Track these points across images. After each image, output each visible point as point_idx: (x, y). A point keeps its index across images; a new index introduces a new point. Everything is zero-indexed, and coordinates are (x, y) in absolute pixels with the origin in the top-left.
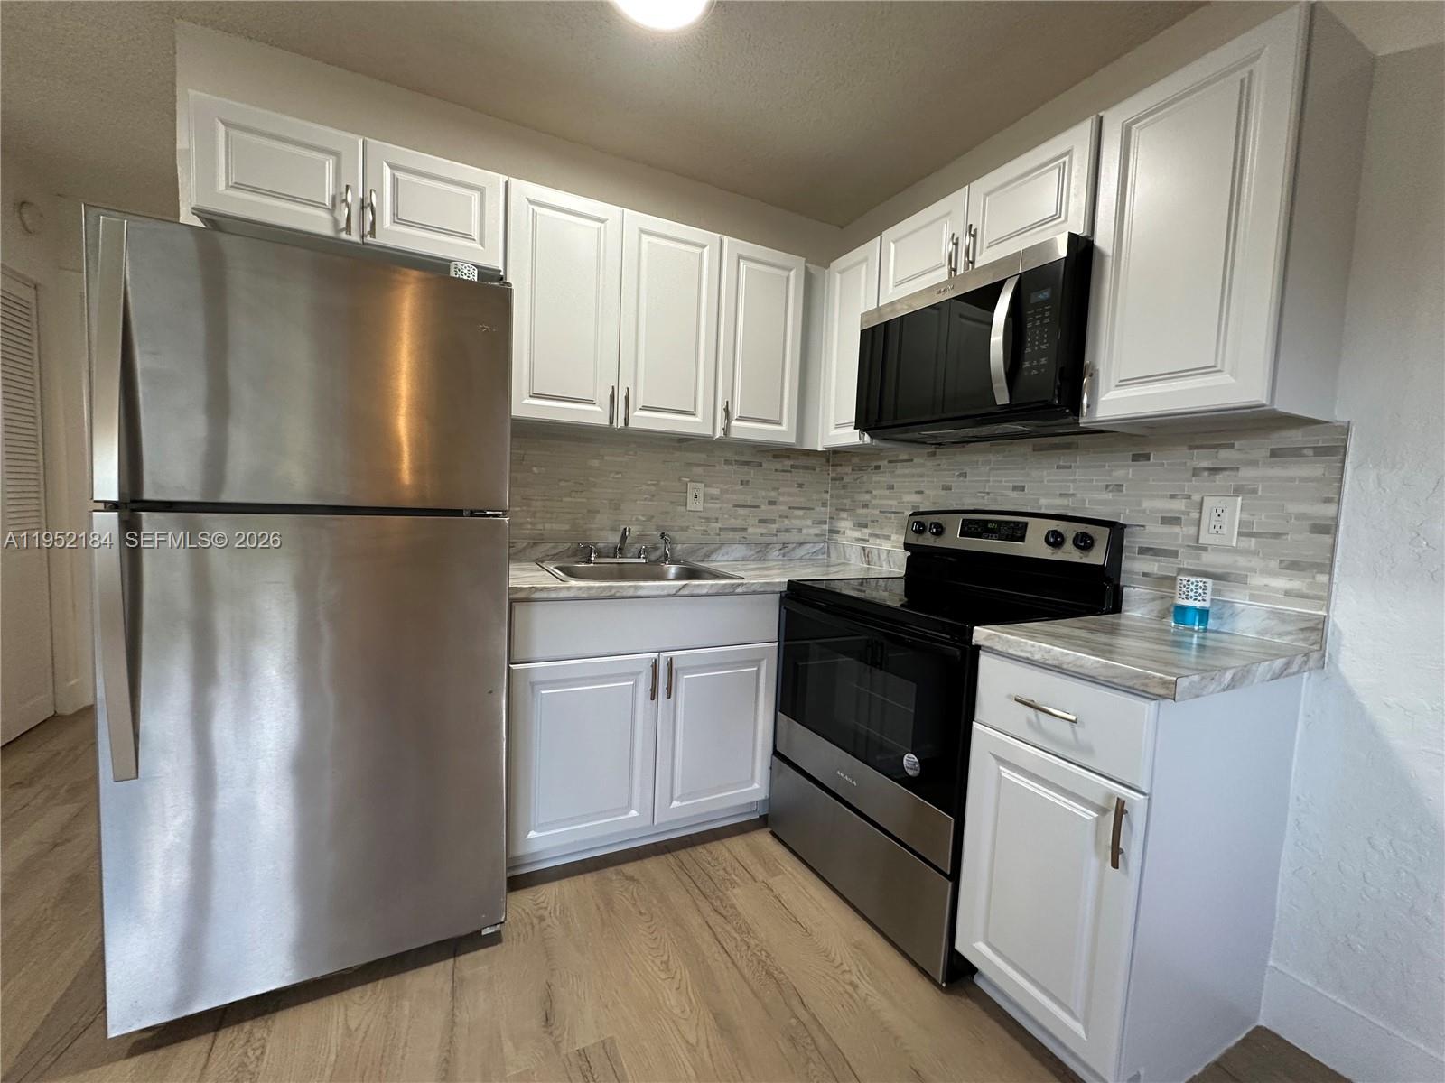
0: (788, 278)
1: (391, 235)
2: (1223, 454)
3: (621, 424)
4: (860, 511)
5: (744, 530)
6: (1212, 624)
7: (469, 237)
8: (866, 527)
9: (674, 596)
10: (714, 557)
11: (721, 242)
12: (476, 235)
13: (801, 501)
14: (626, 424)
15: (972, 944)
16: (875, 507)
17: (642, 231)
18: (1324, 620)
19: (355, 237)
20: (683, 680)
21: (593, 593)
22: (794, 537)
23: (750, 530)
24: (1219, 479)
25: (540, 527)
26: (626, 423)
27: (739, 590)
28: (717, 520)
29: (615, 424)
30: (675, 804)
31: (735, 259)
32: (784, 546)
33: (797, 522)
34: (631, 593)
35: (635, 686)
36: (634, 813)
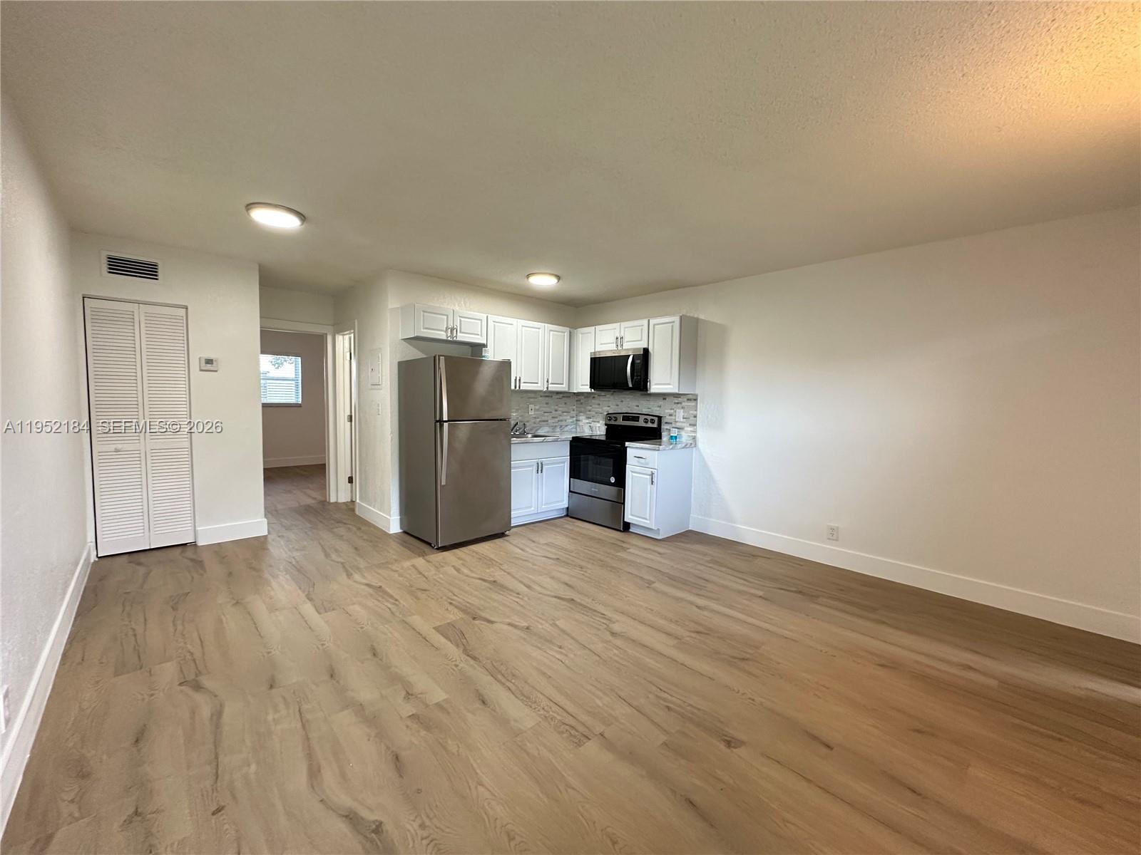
0: (564, 337)
1: (460, 336)
2: (680, 399)
4: (588, 413)
5: (547, 421)
6: (678, 440)
7: (478, 335)
8: (590, 418)
9: (543, 442)
10: (538, 431)
11: (544, 326)
12: (479, 333)
13: (565, 409)
14: (519, 388)
15: (629, 518)
16: (593, 411)
17: (523, 326)
18: (695, 436)
19: (452, 339)
20: (545, 468)
21: (523, 441)
22: (564, 423)
23: (549, 421)
24: (679, 405)
27: (560, 440)
28: (538, 418)
29: (517, 388)
30: (543, 507)
31: (549, 331)
32: (561, 426)
33: (565, 418)
34: (531, 441)
35: (533, 469)
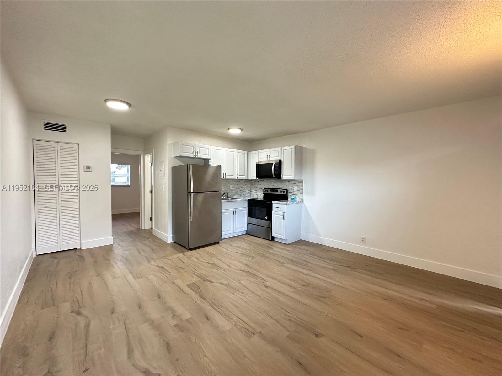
0: (245, 156)
1: (199, 156)
2: (295, 182)
4: (256, 188)
5: (238, 192)
6: (295, 200)
7: (207, 155)
8: (257, 191)
9: (236, 201)
10: (234, 197)
11: (236, 151)
13: (246, 187)
15: (274, 234)
16: (258, 188)
17: (227, 151)
18: (302, 198)
19: (195, 156)
20: (237, 213)
21: (227, 201)
24: (295, 185)
26: (225, 177)
27: (243, 200)
28: (234, 191)
30: (236, 230)
31: (238, 153)
32: (244, 194)
34: (231, 201)
35: (231, 213)
36: (231, 231)
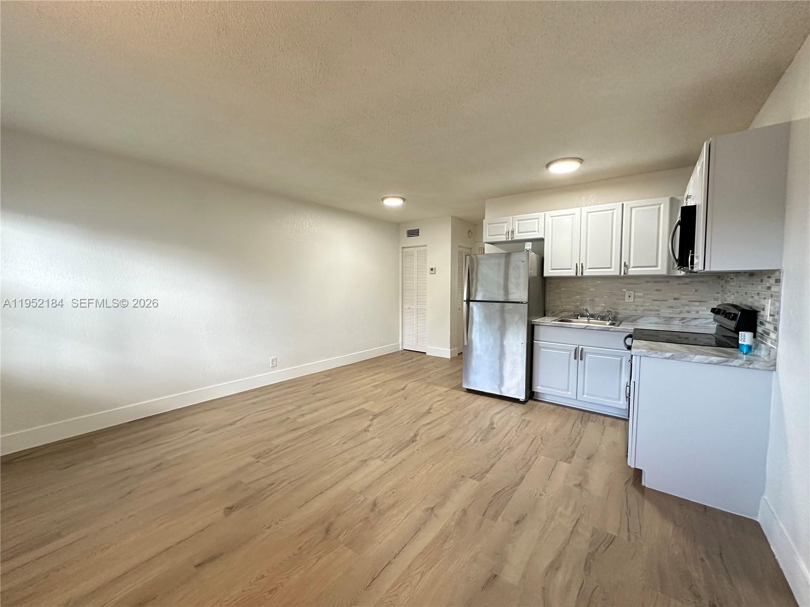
0: (659, 208)
1: (517, 236)
2: (770, 280)
3: (580, 275)
5: (658, 310)
9: (584, 329)
10: (638, 321)
11: (623, 204)
12: (537, 230)
14: (582, 274)
17: (589, 213)
18: (776, 351)
19: (510, 239)
20: (588, 357)
21: (556, 325)
23: (662, 311)
24: (769, 291)
25: (564, 307)
27: (611, 330)
28: (642, 306)
29: (578, 275)
30: (585, 396)
31: (630, 209)
34: (569, 326)
35: (570, 354)
36: (570, 393)
